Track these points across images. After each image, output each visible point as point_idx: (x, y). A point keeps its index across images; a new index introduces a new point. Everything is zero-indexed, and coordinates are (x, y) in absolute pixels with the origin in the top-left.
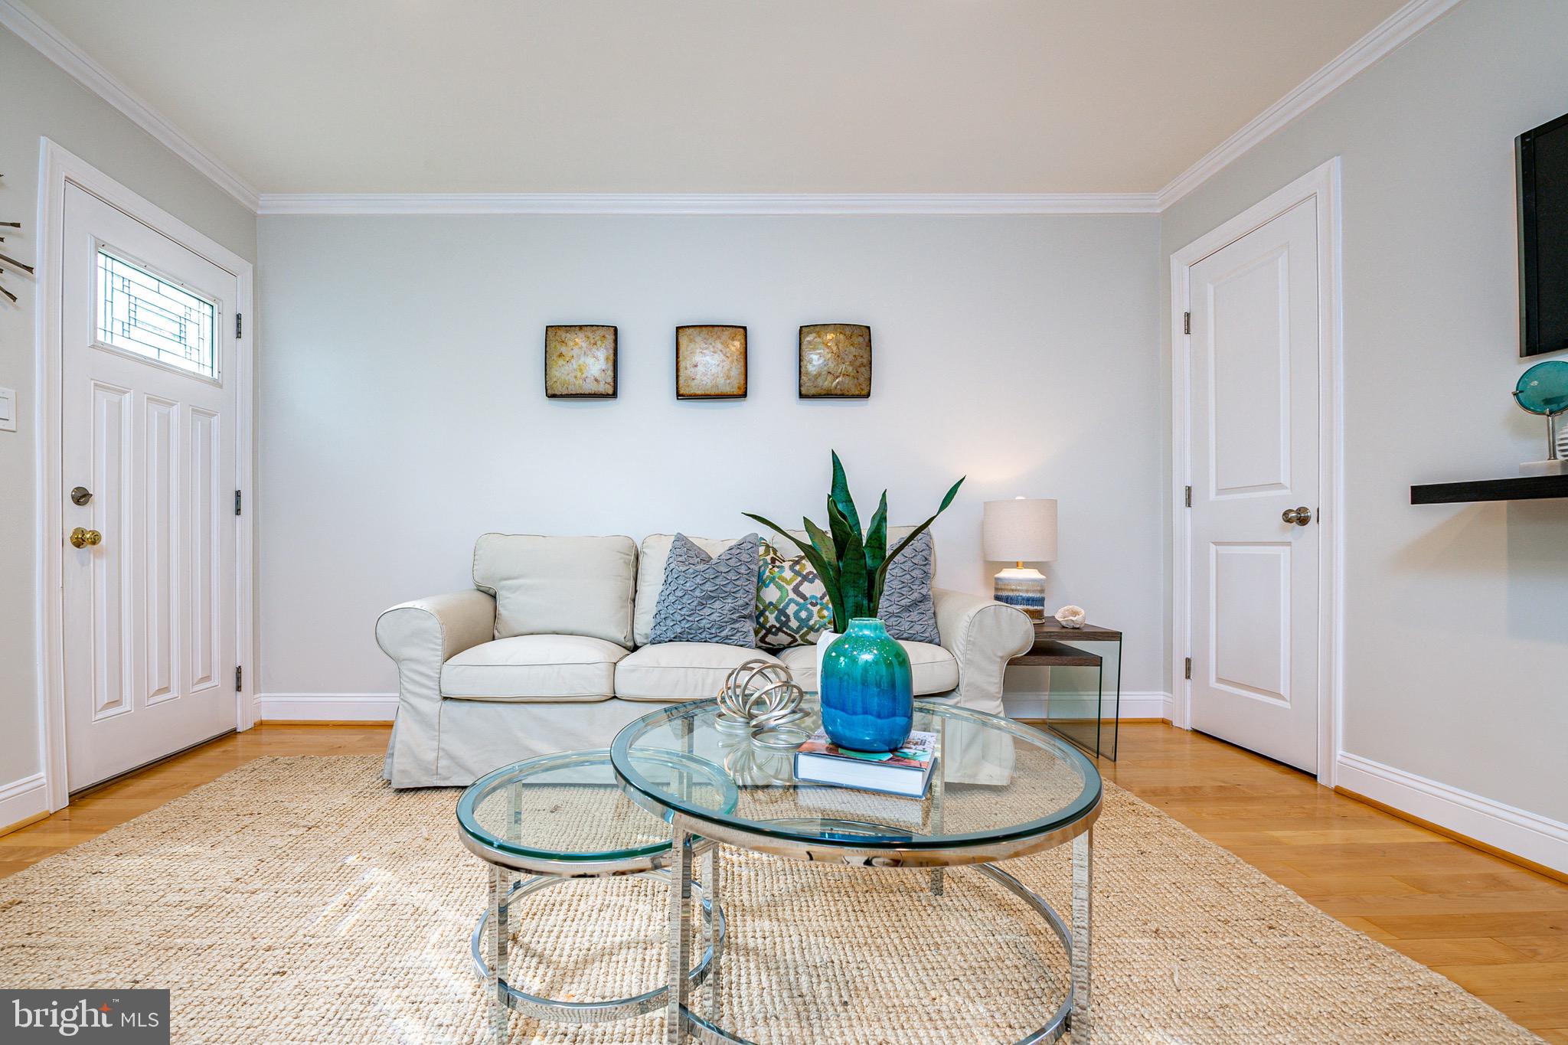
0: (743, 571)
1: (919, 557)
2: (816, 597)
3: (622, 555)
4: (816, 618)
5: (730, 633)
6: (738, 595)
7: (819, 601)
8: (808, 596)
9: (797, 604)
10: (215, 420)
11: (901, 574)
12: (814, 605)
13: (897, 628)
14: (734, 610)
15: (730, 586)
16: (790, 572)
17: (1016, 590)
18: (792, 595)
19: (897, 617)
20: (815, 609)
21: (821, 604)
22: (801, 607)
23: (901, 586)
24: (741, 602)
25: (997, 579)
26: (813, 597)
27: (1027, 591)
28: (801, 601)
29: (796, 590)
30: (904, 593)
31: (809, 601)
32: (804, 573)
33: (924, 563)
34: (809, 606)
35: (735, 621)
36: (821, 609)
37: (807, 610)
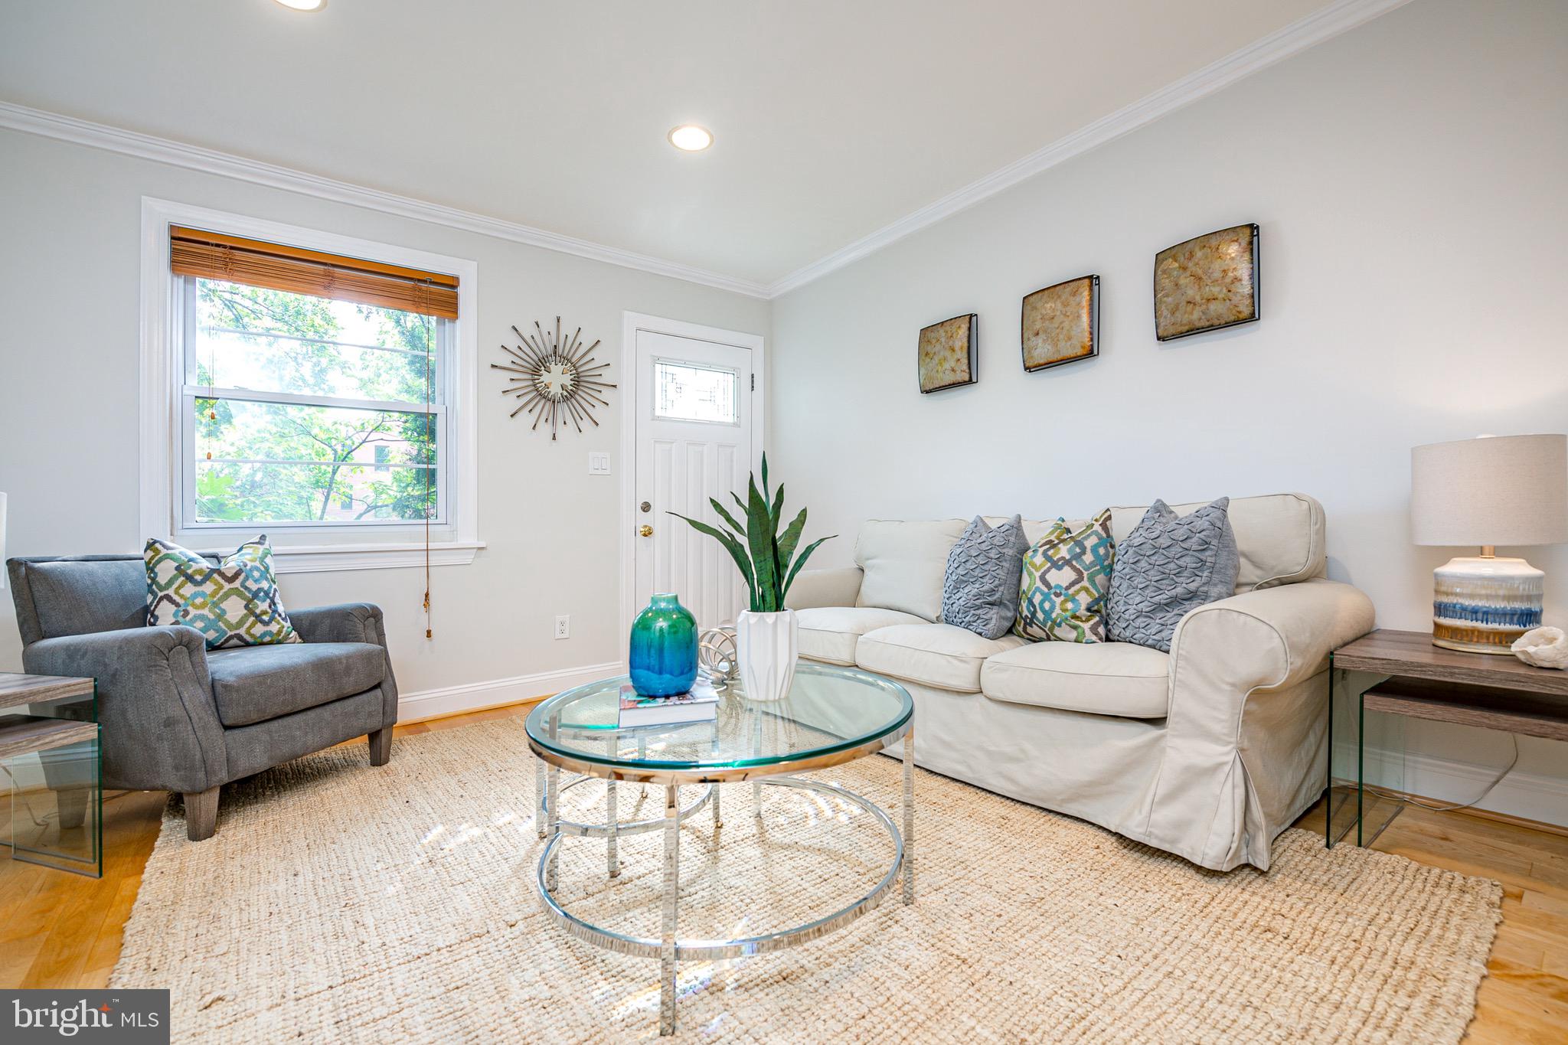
0: (992, 555)
1: (1194, 540)
2: (1061, 587)
3: (951, 538)
4: (1057, 610)
5: (972, 619)
6: (984, 581)
7: (1063, 592)
8: (1053, 585)
9: (1042, 594)
10: (735, 449)
11: (1162, 562)
12: (1058, 595)
13: (1144, 631)
14: (978, 596)
15: (978, 570)
16: (1041, 556)
17: (1452, 594)
18: (1039, 584)
19: (1146, 617)
20: (1058, 600)
21: (1065, 595)
22: (1046, 597)
23: (1158, 578)
24: (986, 588)
25: (1436, 575)
26: (1058, 586)
27: (1471, 596)
28: (1046, 590)
29: (1043, 579)
30: (1161, 587)
31: (1053, 591)
32: (1055, 559)
33: (1202, 547)
34: (1053, 596)
35: (979, 607)
36: (1066, 601)
37: (1050, 600)
